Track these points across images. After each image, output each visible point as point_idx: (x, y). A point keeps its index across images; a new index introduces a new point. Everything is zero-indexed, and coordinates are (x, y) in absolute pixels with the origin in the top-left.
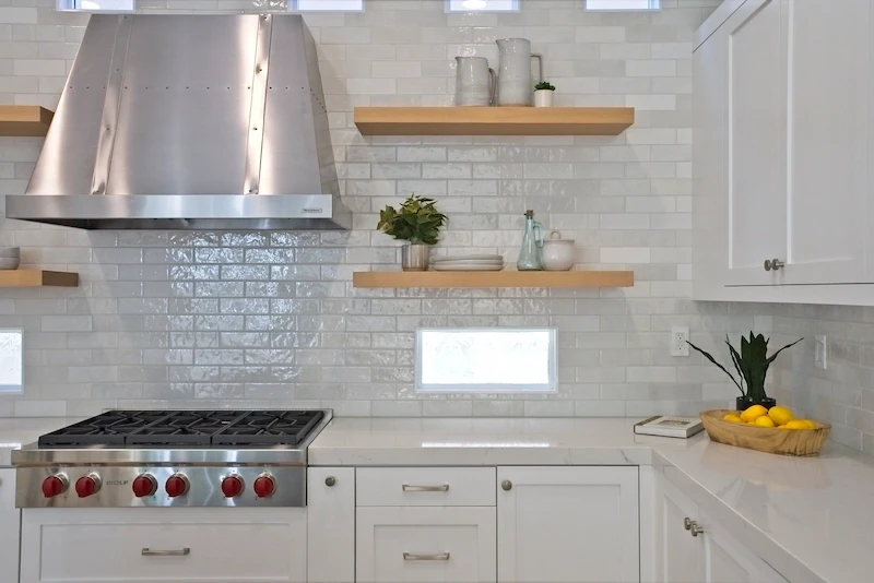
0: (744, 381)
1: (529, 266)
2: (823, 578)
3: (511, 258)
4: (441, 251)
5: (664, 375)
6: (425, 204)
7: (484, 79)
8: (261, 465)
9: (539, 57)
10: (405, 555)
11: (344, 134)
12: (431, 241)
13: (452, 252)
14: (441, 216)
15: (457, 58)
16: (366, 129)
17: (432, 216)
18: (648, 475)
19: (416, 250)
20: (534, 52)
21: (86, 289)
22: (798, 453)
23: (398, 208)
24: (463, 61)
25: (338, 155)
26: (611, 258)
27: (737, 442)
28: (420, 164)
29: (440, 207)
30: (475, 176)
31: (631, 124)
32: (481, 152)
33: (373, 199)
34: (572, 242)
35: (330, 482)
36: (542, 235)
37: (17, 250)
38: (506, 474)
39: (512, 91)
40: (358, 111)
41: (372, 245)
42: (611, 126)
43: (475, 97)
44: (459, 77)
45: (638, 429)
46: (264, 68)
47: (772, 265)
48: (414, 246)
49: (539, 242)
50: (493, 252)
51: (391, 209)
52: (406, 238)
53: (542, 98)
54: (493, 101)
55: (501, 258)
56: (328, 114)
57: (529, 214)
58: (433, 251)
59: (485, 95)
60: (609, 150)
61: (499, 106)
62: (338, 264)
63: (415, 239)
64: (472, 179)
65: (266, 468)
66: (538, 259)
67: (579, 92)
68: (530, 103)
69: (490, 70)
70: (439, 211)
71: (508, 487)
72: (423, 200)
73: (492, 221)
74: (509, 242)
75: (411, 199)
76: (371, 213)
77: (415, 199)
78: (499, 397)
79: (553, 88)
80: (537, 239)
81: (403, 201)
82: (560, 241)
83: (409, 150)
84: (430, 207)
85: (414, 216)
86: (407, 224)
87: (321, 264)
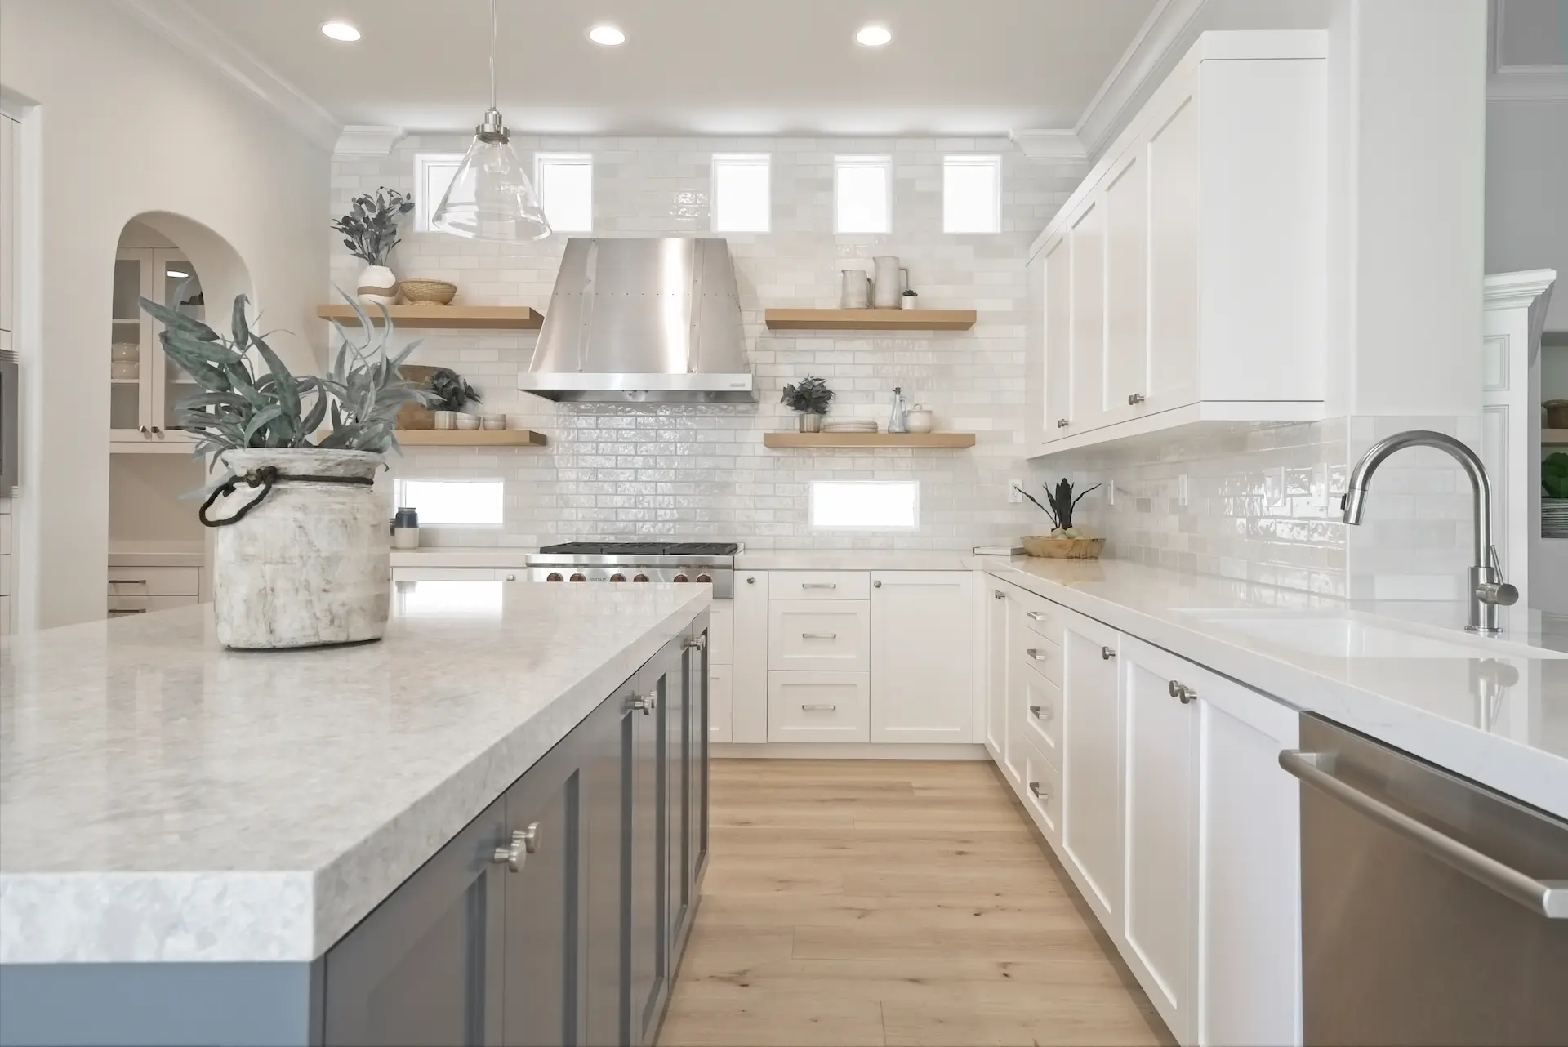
0: (1057, 517)
1: (897, 430)
2: (1046, 580)
3: (883, 426)
4: (828, 420)
5: (1002, 518)
6: (817, 383)
7: (864, 286)
8: (701, 567)
9: (906, 270)
10: (804, 635)
11: (754, 326)
12: (822, 411)
13: (837, 420)
14: (830, 392)
15: (843, 271)
16: (773, 325)
17: (823, 392)
18: (980, 578)
19: (810, 419)
20: (902, 266)
21: (552, 449)
22: (1081, 556)
23: (797, 386)
24: (847, 273)
25: (750, 344)
26: (960, 425)
27: (1044, 553)
28: (814, 352)
29: (829, 386)
30: (856, 362)
31: (974, 323)
32: (862, 344)
33: (777, 379)
34: (930, 412)
35: (750, 581)
36: (909, 407)
37: (505, 416)
38: (876, 576)
39: (885, 297)
40: (767, 311)
41: (777, 415)
42: (960, 323)
43: (856, 301)
44: (844, 285)
45: (976, 551)
46: (700, 280)
47: (1062, 424)
48: (809, 415)
49: (905, 412)
50: (871, 420)
51: (792, 387)
52: (803, 409)
53: (908, 303)
54: (871, 303)
55: (876, 424)
56: (743, 312)
57: (898, 391)
58: (823, 420)
59: (864, 300)
60: (958, 342)
61: (875, 308)
62: (749, 430)
63: (810, 410)
64: (854, 364)
65: (703, 570)
66: (904, 425)
67: (936, 296)
68: (898, 307)
69: (869, 280)
70: (829, 388)
71: (879, 585)
72: (816, 380)
73: (869, 395)
74: (882, 413)
75: (807, 379)
76: (775, 390)
77: (810, 379)
78: (874, 534)
79: (915, 295)
80: (904, 410)
81: (801, 380)
82: (921, 411)
83: (805, 341)
84: (821, 385)
85: (809, 392)
86: (804, 398)
87: (736, 430)
